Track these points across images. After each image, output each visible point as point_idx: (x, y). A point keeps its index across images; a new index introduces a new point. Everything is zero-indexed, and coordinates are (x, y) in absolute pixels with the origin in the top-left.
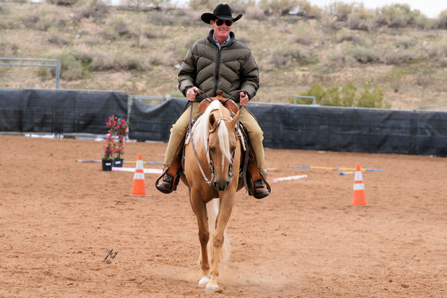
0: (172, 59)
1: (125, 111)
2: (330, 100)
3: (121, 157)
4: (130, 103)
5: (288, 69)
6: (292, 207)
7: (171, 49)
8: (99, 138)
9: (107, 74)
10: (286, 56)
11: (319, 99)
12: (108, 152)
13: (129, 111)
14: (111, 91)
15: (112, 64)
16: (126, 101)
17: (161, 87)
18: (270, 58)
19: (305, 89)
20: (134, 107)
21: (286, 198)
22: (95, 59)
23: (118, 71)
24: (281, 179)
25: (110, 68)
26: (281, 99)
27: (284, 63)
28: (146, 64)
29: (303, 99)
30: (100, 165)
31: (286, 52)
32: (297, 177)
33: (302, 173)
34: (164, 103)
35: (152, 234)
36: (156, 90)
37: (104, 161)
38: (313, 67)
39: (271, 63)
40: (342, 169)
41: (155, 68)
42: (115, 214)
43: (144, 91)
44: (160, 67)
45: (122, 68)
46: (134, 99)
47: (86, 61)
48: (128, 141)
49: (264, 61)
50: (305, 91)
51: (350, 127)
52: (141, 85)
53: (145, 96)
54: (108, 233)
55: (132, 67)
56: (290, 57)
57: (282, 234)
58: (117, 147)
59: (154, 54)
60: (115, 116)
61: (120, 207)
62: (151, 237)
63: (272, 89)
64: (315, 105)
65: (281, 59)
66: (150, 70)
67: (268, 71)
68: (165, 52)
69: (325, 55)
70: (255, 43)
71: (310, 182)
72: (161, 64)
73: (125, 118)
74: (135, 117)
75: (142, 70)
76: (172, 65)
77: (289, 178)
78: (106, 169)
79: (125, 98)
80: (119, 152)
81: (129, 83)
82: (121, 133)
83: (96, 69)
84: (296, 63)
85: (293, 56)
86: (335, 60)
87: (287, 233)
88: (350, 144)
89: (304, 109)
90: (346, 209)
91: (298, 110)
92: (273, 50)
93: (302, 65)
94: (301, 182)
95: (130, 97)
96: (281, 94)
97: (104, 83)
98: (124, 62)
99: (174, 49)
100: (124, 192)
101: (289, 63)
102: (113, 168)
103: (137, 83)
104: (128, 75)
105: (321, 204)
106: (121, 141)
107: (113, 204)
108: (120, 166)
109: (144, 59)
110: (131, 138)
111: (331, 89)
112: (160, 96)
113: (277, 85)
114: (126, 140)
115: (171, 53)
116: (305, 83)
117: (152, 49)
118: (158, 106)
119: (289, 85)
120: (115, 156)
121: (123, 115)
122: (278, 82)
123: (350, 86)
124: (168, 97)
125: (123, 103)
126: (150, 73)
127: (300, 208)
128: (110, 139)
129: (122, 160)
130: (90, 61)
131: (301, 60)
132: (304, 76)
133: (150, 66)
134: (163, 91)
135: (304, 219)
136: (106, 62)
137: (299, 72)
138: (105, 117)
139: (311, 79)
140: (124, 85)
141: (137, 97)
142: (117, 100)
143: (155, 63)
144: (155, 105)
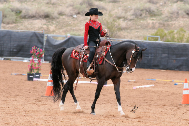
0: (72, 12)
1: (42, 44)
2: (169, 38)
3: (39, 72)
4: (45, 39)
5: (143, 19)
6: (145, 104)
7: (71, 6)
8: (26, 60)
9: (31, 21)
10: (142, 10)
11: (162, 38)
12: (31, 69)
13: (45, 44)
14: (33, 31)
15: (34, 14)
16: (43, 37)
17: (64, 29)
18: (132, 12)
19: (154, 31)
20: (48, 41)
21: (141, 99)
22: (24, 11)
23: (38, 18)
24: (138, 87)
25: (33, 17)
26: (138, 37)
27: (141, 15)
28: (56, 14)
29: (152, 38)
30: (26, 77)
31: (142, 8)
32: (148, 86)
33: (151, 83)
34: (66, 39)
35: (58, 120)
36: (61, 31)
37: (29, 75)
38: (159, 18)
39: (133, 15)
40: (176, 81)
41: (61, 17)
42: (35, 107)
43: (54, 31)
44: (64, 17)
45: (40, 17)
46: (47, 36)
47: (18, 12)
48: (44, 62)
49: (129, 14)
50: (153, 33)
51: (182, 55)
52: (52, 28)
53: (54, 35)
54: (30, 119)
55: (47, 16)
56: (145, 11)
57: (138, 121)
58: (37, 66)
59: (60, 9)
60: (36, 47)
61: (38, 103)
62: (57, 122)
63: (133, 31)
64: (159, 41)
65: (139, 13)
66: (58, 18)
67: (131, 20)
68: (67, 7)
69: (166, 10)
70: (123, 3)
71: (156, 89)
72: (65, 15)
73: (42, 48)
74: (48, 47)
75: (53, 18)
76: (72, 16)
77: (143, 86)
78: (30, 79)
79: (42, 36)
80: (38, 69)
81: (45, 26)
82: (40, 57)
83: (24, 17)
84: (149, 15)
85: (147, 11)
86: (172, 13)
87: (141, 120)
88: (181, 66)
89: (153, 44)
90: (178, 106)
91: (149, 44)
92: (134, 7)
93: (152, 16)
94: (150, 89)
95: (45, 35)
96: (138, 34)
97: (29, 26)
98: (42, 13)
99: (73, 6)
100: (41, 94)
101: (144, 15)
102: (34, 79)
103: (50, 26)
104: (44, 21)
105: (162, 103)
106: (39, 62)
107: (34, 101)
108: (39, 77)
109: (54, 11)
110: (45, 60)
111: (170, 31)
112: (64, 35)
113: (136, 29)
114: (43, 61)
115: (71, 8)
116: (153, 28)
117: (59, 5)
118: (63, 41)
119: (144, 29)
120: (35, 71)
121: (40, 46)
122: (137, 27)
123: (182, 30)
124: (69, 35)
125: (41, 38)
126: (58, 20)
127: (150, 105)
128: (33, 61)
129: (39, 74)
130: (20, 12)
131: (151, 13)
132: (153, 23)
133: (58, 16)
134: (65, 32)
135: (152, 112)
136: (31, 13)
137: (150, 21)
138: (30, 47)
139: (157, 25)
140: (42, 28)
141: (49, 35)
142: (37, 37)
143: (61, 14)
144: (60, 40)
